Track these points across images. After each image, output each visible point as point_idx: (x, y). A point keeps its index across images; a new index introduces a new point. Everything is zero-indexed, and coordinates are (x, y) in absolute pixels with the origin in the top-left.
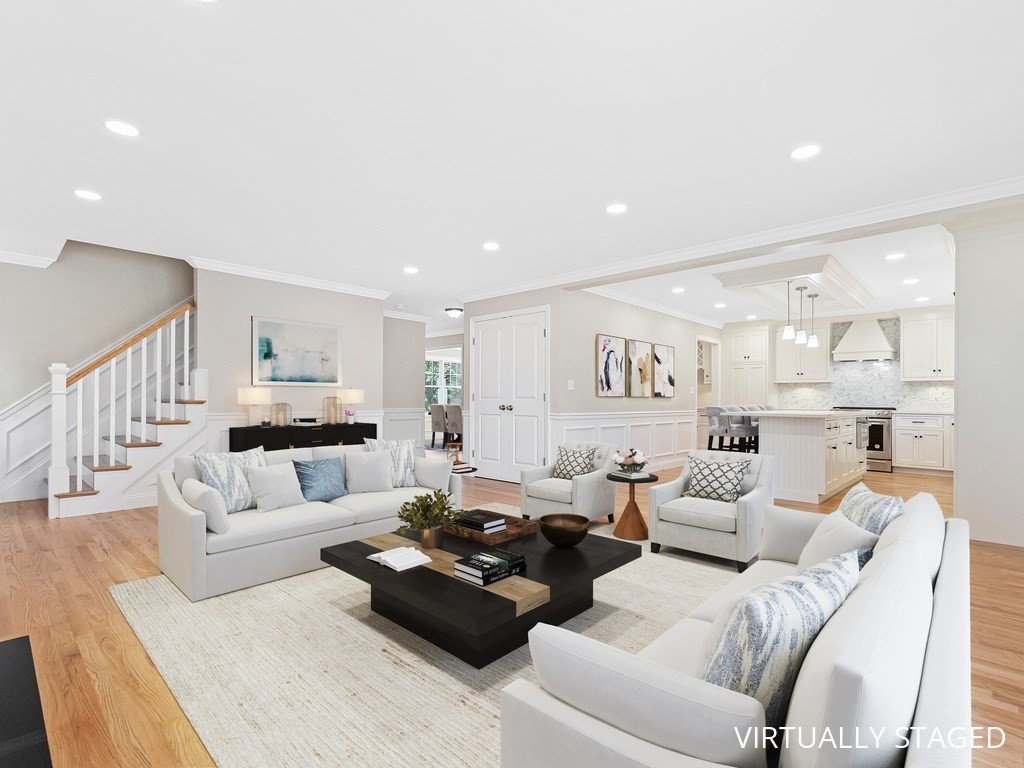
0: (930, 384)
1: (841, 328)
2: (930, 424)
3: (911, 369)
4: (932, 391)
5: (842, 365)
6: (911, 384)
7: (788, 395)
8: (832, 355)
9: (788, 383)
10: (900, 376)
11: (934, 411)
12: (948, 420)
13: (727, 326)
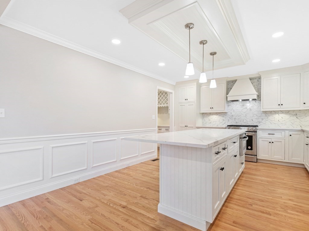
0: (276, 112)
1: (232, 84)
2: (278, 135)
3: (267, 104)
4: (277, 117)
5: (232, 103)
6: (265, 112)
7: (207, 119)
8: (227, 98)
9: (206, 113)
10: (261, 108)
11: (279, 128)
12: (287, 133)
13: (178, 83)
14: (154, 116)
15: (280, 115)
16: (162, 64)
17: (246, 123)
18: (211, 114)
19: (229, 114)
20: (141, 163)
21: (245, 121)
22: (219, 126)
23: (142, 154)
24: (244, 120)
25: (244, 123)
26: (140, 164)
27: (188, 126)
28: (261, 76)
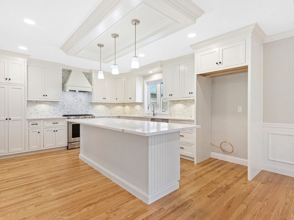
6: (92, 104)
15: (100, 106)
19: (60, 103)
21: (76, 111)
25: (75, 113)
27: (13, 118)
28: (92, 73)
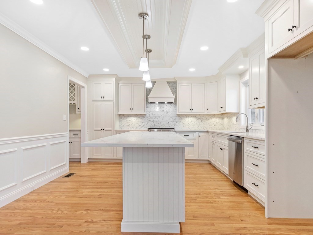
2: (191, 136)
3: (182, 109)
4: (189, 120)
6: (179, 116)
7: (124, 121)
8: (147, 99)
9: (124, 114)
10: (176, 112)
11: (189, 130)
12: (198, 134)
13: (91, 76)
14: (65, 116)
15: (190, 118)
16: (85, 49)
17: (163, 125)
18: (129, 115)
19: (147, 116)
20: (51, 182)
22: (138, 129)
23: (51, 170)
24: (162, 123)
25: (161, 126)
26: (51, 184)
27: (105, 129)
28: (176, 81)
